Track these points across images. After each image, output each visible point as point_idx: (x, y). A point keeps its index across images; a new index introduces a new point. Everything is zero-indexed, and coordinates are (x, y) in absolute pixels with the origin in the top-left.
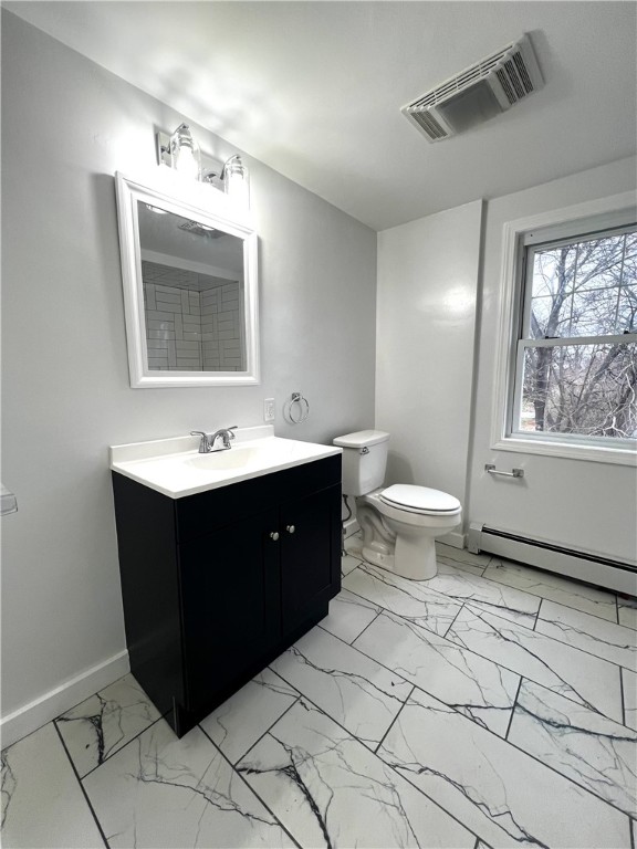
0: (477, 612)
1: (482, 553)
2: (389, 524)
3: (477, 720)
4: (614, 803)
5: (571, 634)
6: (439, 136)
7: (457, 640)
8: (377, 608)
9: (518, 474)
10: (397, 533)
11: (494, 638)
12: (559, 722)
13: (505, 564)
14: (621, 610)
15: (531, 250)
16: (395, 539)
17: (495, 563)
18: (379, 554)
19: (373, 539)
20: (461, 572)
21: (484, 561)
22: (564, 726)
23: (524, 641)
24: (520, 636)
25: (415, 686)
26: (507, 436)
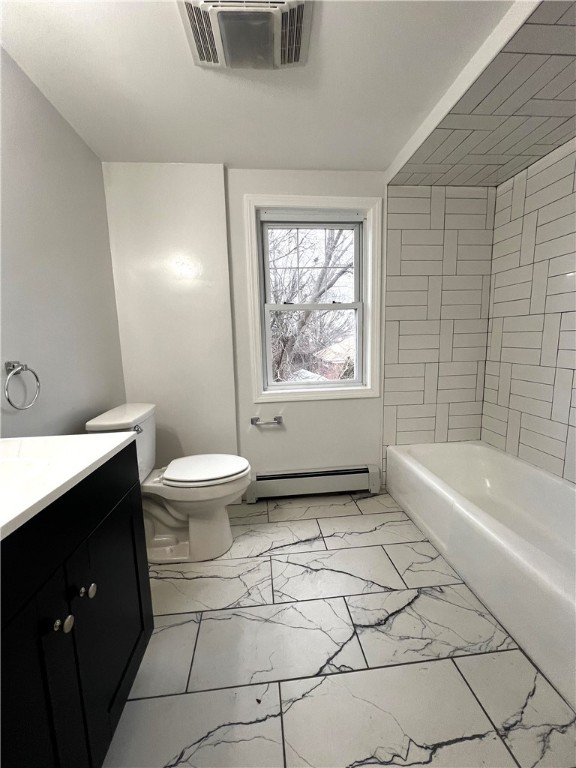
0: (283, 558)
1: (261, 500)
2: (176, 509)
3: (343, 669)
4: (441, 656)
5: (348, 537)
6: (209, 60)
7: (286, 599)
8: (193, 617)
9: (278, 420)
10: (188, 516)
11: (307, 575)
12: (383, 618)
13: (280, 503)
14: (358, 502)
15: (265, 225)
16: (187, 522)
17: (272, 505)
18: (168, 549)
19: (154, 533)
20: (252, 527)
21: (263, 507)
22: (387, 619)
23: (328, 563)
24: (324, 561)
25: (279, 682)
26: (264, 390)
